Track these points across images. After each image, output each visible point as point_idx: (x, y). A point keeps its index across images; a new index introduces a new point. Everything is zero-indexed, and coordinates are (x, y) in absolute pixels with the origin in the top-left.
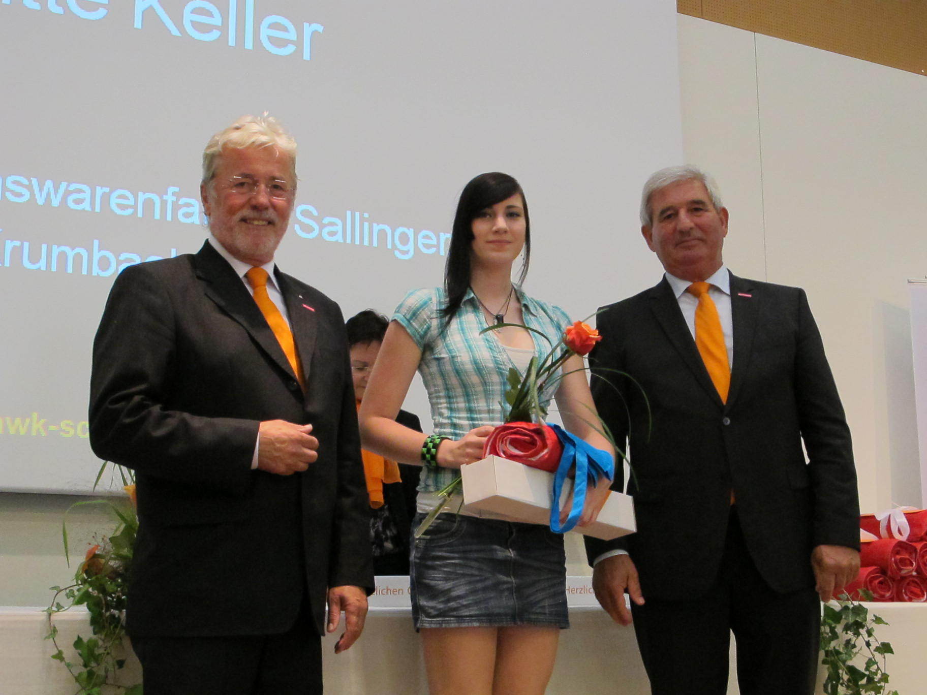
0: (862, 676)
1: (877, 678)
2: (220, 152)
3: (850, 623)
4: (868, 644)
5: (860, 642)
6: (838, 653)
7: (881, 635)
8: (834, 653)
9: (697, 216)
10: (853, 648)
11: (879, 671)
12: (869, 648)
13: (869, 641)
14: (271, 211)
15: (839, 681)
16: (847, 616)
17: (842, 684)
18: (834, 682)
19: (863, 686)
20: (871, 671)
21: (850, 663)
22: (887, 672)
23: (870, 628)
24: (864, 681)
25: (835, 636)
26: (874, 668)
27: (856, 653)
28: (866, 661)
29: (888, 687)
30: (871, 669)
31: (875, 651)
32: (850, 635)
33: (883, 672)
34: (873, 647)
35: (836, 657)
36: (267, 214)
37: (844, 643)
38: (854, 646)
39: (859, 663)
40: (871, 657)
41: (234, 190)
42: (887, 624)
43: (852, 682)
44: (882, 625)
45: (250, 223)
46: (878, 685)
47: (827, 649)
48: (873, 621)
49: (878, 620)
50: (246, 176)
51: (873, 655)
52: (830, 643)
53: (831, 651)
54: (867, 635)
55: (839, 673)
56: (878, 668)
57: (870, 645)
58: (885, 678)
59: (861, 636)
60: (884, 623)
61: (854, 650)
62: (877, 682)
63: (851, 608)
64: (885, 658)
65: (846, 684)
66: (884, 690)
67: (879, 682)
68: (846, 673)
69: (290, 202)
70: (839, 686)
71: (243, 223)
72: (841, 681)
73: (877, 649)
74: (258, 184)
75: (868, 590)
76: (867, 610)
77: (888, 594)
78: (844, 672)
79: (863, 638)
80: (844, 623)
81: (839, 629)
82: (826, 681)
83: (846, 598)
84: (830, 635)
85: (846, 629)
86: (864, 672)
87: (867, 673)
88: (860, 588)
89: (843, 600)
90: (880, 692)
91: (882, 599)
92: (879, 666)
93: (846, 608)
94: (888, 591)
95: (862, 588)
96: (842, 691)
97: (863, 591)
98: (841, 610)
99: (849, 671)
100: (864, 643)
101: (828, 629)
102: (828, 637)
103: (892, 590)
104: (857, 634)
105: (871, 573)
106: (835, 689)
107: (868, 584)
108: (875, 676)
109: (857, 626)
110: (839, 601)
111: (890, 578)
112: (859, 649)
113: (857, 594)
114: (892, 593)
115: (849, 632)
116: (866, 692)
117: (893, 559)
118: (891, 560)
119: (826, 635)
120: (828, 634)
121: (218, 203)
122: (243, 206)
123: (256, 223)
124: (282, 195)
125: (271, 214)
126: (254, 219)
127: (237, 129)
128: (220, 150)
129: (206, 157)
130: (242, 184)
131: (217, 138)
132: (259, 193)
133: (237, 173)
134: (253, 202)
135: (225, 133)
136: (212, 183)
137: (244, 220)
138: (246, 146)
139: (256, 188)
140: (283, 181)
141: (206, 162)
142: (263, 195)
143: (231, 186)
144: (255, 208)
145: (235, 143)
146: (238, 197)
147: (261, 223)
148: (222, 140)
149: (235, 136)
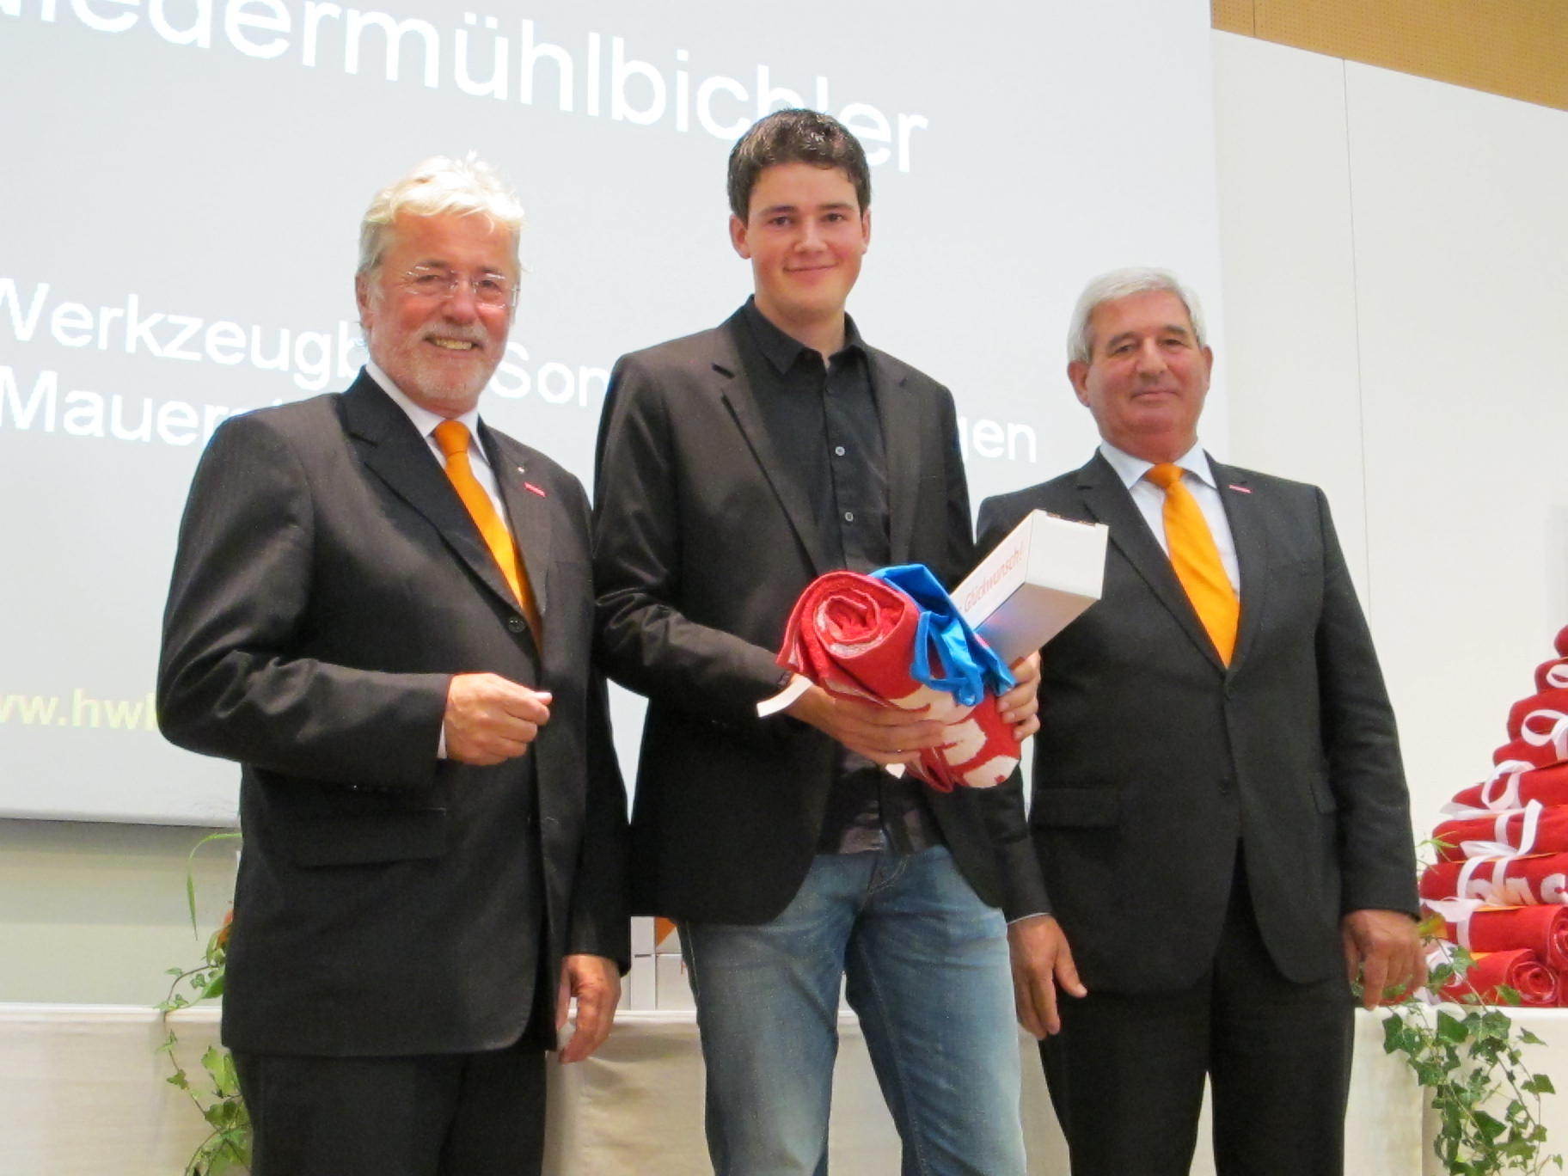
0: (1501, 1128)
1: (1526, 1133)
2: (391, 220)
3: (1480, 1042)
4: (1511, 1077)
5: (1497, 1074)
6: (1459, 1090)
7: (1533, 1062)
8: (1452, 1090)
9: (1171, 353)
10: (1485, 1084)
11: (1530, 1122)
12: (1513, 1084)
13: (1512, 1072)
14: (478, 324)
15: (1461, 1136)
16: (1475, 1030)
17: (1465, 1143)
18: (1453, 1139)
19: (1502, 1147)
20: (1517, 1122)
21: (1478, 1107)
22: (1544, 1124)
23: (1514, 1050)
24: (1503, 1138)
25: (1454, 1061)
26: (1520, 1117)
27: (1492, 1092)
28: (1508, 1105)
29: (1544, 1149)
30: (1515, 1119)
31: (1524, 1087)
32: (1481, 1061)
33: (1537, 1122)
34: (1519, 1082)
35: (1456, 1098)
36: (472, 331)
37: (1471, 1073)
38: (1486, 1080)
39: (1496, 1110)
40: (1517, 1098)
41: (413, 288)
42: (1543, 1043)
43: (1483, 1138)
44: (1534, 1046)
45: (440, 345)
46: (1529, 1144)
47: (1440, 1083)
48: (1520, 1037)
49: (1528, 1037)
50: (435, 265)
51: (1518, 1093)
52: (1446, 1073)
53: (1447, 1087)
54: (1509, 1062)
55: (1460, 1125)
56: (1528, 1118)
57: (1514, 1078)
58: (1540, 1133)
59: (1499, 1063)
60: (1537, 1041)
61: (1488, 1087)
62: (1527, 1140)
63: (1482, 1017)
64: (1539, 1099)
65: (1472, 1141)
66: (1538, 1152)
67: (1530, 1139)
68: (1473, 1124)
69: (508, 312)
70: (1461, 1145)
71: (427, 345)
72: (1464, 1137)
73: (1527, 1086)
74: (456, 280)
75: (1513, 988)
76: (1510, 1019)
77: (1547, 996)
78: (1469, 1123)
79: (1503, 1066)
80: (1470, 1041)
81: (1462, 1051)
82: (1439, 1136)
83: (1475, 999)
84: (1446, 1060)
85: (1475, 1050)
86: (1504, 1122)
87: (1509, 1125)
88: (1498, 983)
89: (1471, 1004)
90: (1531, 1157)
91: (1537, 1002)
92: (1530, 1113)
93: (1474, 1016)
94: (1549, 990)
95: (1503, 984)
96: (1465, 1154)
97: (1505, 989)
98: (1466, 1020)
99: (1478, 1122)
100: (1505, 1076)
101: (1443, 1052)
102: (1442, 1063)
103: (1553, 989)
104: (1493, 1060)
105: (1518, 960)
106: (1453, 1150)
107: (1514, 978)
108: (1523, 1130)
109: (1493, 1047)
110: (1463, 1005)
111: (1550, 966)
112: (1496, 1084)
113: (1494, 994)
114: (1554, 994)
115: (1479, 1056)
116: (1508, 1156)
117: (1555, 937)
118: (1552, 936)
119: (1439, 1060)
120: (1442, 1059)
121: (386, 308)
122: (430, 315)
123: (451, 345)
124: (496, 298)
125: (478, 332)
126: (448, 339)
127: (423, 181)
128: (392, 217)
129: (367, 227)
130: (427, 279)
131: (386, 196)
132: (456, 295)
133: (420, 258)
134: (448, 310)
135: (400, 187)
136: (377, 275)
137: (430, 339)
138: (438, 211)
139: (452, 287)
140: (499, 277)
141: (366, 237)
142: (464, 298)
143: (408, 282)
144: (450, 320)
145: (420, 208)
146: (421, 300)
147: (460, 346)
148: (396, 200)
149: (418, 195)
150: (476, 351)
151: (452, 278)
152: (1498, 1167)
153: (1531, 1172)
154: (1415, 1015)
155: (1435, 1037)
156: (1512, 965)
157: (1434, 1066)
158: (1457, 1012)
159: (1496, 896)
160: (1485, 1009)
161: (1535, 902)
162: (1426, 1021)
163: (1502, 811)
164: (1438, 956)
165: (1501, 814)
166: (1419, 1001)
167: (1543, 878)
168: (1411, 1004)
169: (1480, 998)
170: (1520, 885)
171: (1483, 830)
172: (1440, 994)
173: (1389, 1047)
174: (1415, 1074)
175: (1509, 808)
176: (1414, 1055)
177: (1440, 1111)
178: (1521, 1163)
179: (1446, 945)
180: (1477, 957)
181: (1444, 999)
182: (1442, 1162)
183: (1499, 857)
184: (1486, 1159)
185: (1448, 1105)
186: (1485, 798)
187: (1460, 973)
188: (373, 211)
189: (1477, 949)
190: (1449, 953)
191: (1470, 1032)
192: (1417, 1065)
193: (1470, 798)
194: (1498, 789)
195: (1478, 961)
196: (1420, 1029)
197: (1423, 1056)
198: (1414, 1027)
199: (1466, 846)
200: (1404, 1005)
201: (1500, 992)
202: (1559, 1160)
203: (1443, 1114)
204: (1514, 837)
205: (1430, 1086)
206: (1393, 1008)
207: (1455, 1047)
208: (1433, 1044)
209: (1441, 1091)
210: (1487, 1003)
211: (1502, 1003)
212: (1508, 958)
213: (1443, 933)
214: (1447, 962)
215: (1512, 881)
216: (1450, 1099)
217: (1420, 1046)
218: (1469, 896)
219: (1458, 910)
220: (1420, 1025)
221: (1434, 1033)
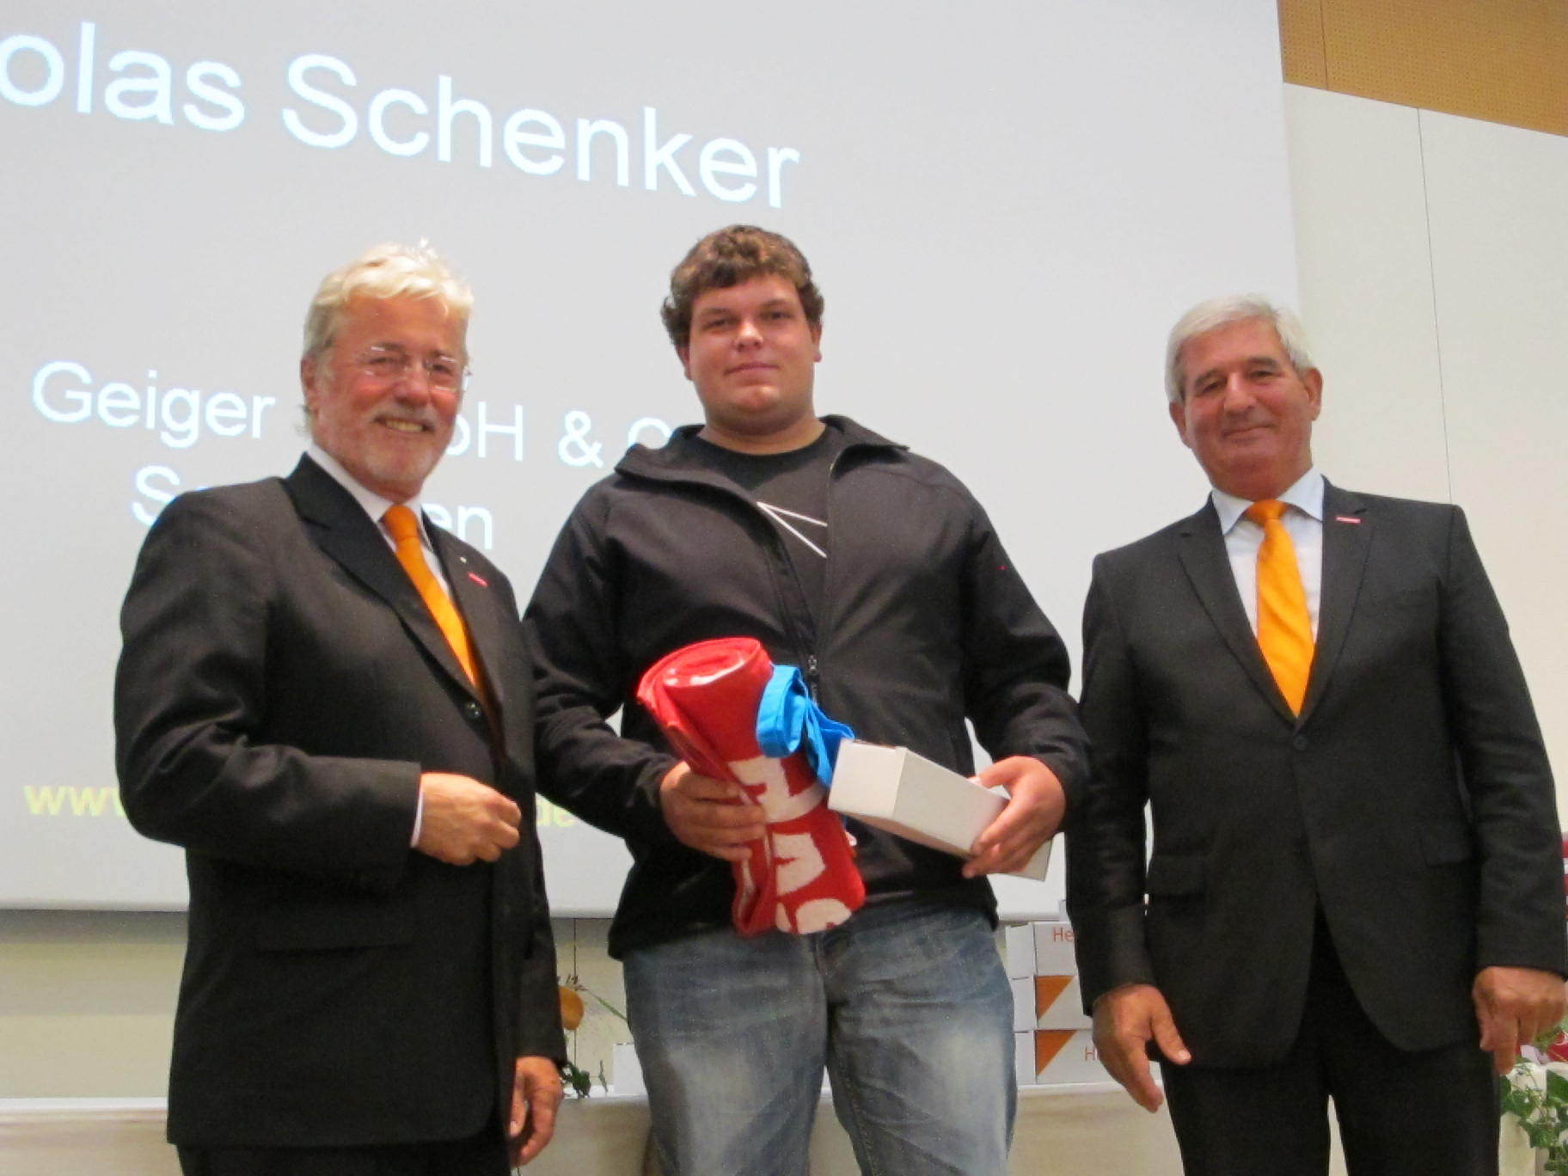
2: (344, 302)
8: (1564, 1152)
9: (1261, 384)
14: (430, 407)
36: (422, 412)
41: (368, 370)
45: (391, 427)
47: (1552, 1144)
50: (391, 347)
52: (1558, 1135)
53: (1559, 1148)
69: (458, 396)
71: (379, 426)
74: (409, 361)
84: (1557, 1121)
101: (1554, 1112)
102: (1553, 1124)
119: (1550, 1122)
120: (1553, 1120)
121: (335, 389)
122: (380, 397)
123: (403, 427)
124: (447, 382)
125: (429, 414)
126: (400, 420)
127: (375, 264)
128: (345, 299)
129: (315, 311)
130: (382, 360)
131: (337, 278)
132: (411, 376)
133: (374, 341)
134: (402, 391)
135: (351, 270)
136: (326, 357)
137: (380, 421)
138: (394, 293)
139: (405, 368)
140: (448, 360)
141: (314, 320)
142: (417, 380)
143: (362, 364)
144: (403, 401)
145: (375, 290)
147: (410, 428)
148: (348, 284)
149: (372, 277)
150: (426, 433)
151: (405, 360)
154: (1524, 1075)
155: (1545, 1097)
157: (1546, 1127)
162: (1535, 1082)
166: (1527, 1060)
172: (1548, 1053)
174: (1526, 1137)
176: (1524, 1118)
181: (1553, 1059)
185: (1561, 1166)
188: (323, 294)
192: (1527, 1127)
196: (1530, 1091)
197: (1534, 1117)
198: (1523, 1088)
205: (1542, 1148)
208: (1544, 1105)
209: (1553, 1153)
216: (1563, 1160)
217: (1530, 1108)
220: (1529, 1086)
221: (1544, 1093)
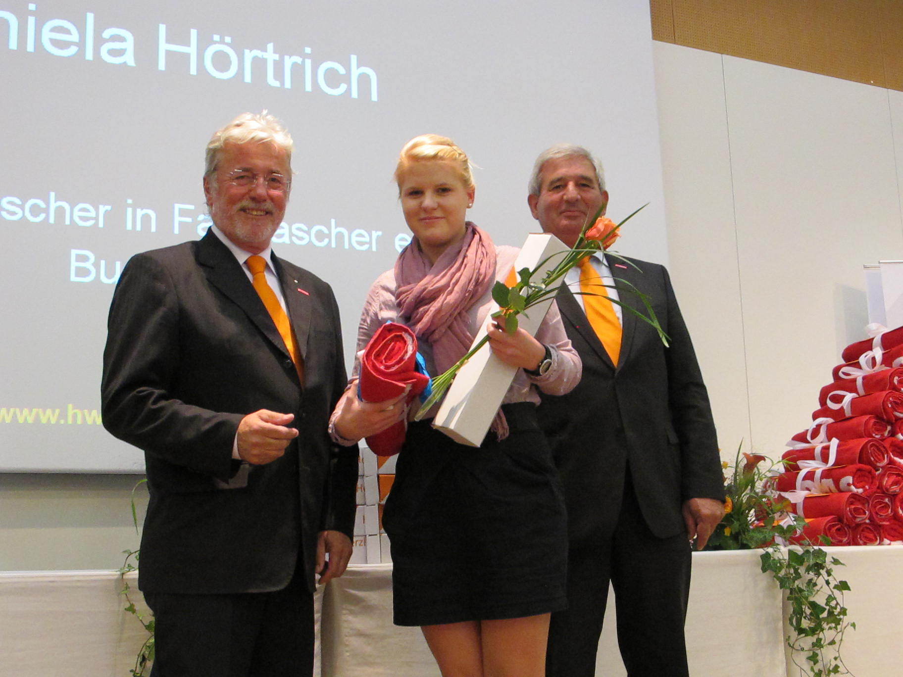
0: (824, 609)
1: (836, 612)
3: (811, 565)
4: (828, 583)
5: (821, 581)
6: (801, 590)
7: (839, 575)
8: (797, 590)
9: (583, 190)
10: (814, 587)
11: (838, 607)
12: (828, 586)
13: (828, 580)
14: (269, 201)
15: (803, 615)
16: (808, 559)
17: (805, 618)
18: (798, 616)
19: (824, 619)
20: (831, 606)
21: (811, 599)
22: (846, 606)
23: (829, 568)
24: (825, 614)
25: (798, 576)
26: (833, 603)
27: (818, 591)
28: (826, 597)
29: (846, 620)
30: (830, 604)
31: (834, 588)
32: (812, 574)
33: (842, 606)
34: (832, 585)
35: (799, 594)
36: (265, 205)
37: (806, 582)
38: (815, 585)
39: (821, 600)
40: (831, 593)
41: (235, 182)
42: (843, 564)
43: (815, 615)
44: (839, 566)
45: (249, 213)
46: (837, 618)
47: (791, 587)
48: (832, 563)
49: (836, 562)
50: (245, 170)
51: (832, 591)
52: (794, 582)
53: (795, 589)
54: (826, 574)
55: (802, 608)
56: (837, 604)
57: (829, 583)
58: (844, 612)
59: (821, 576)
60: (842, 564)
61: (816, 588)
62: (837, 615)
63: (811, 552)
64: (843, 594)
65: (809, 617)
66: (843, 621)
67: (839, 615)
68: (809, 608)
69: (286, 194)
70: (803, 619)
71: (242, 213)
72: (804, 615)
73: (836, 587)
74: (257, 177)
75: (827, 536)
76: (826, 553)
77: (845, 540)
78: (807, 607)
79: (824, 578)
80: (806, 564)
81: (802, 570)
82: (791, 615)
83: (808, 543)
84: (794, 575)
85: (808, 570)
86: (825, 607)
87: (827, 608)
88: (820, 534)
89: (806, 546)
90: (839, 624)
91: (840, 543)
92: (839, 602)
93: (807, 552)
94: (845, 537)
95: (822, 534)
96: (805, 624)
97: (823, 537)
98: (803, 554)
99: (811, 606)
100: (824, 582)
101: (792, 571)
102: (792, 577)
103: (848, 535)
104: (818, 574)
105: (829, 522)
106: (799, 622)
107: (827, 531)
108: (835, 610)
109: (818, 567)
110: (802, 546)
111: (846, 525)
112: (820, 586)
113: (817, 539)
114: (848, 539)
115: (811, 572)
116: (827, 624)
117: (848, 509)
118: (847, 509)
119: (790, 576)
120: (792, 575)
121: (219, 193)
122: (242, 197)
123: (255, 213)
124: (279, 187)
125: (269, 205)
126: (253, 209)
127: (238, 125)
128: (222, 145)
129: (209, 151)
130: (242, 177)
131: (219, 134)
132: (257, 185)
133: (237, 167)
134: (252, 194)
135: (226, 129)
136: (215, 176)
137: (243, 209)
138: (246, 141)
139: (255, 181)
140: (280, 175)
141: (209, 156)
142: (261, 188)
143: (231, 179)
144: (253, 199)
145: (236, 139)
146: (237, 189)
147: (259, 213)
149: (236, 133)
150: (268, 215)
151: (254, 176)
152: (822, 630)
153: (839, 632)
154: (777, 552)
155: (788, 563)
156: (826, 524)
157: (788, 578)
158: (799, 549)
159: (815, 488)
160: (813, 548)
161: (837, 491)
162: (782, 555)
163: (818, 444)
164: (788, 521)
165: (817, 446)
166: (778, 545)
167: (841, 478)
168: (775, 547)
169: (810, 542)
170: (830, 482)
171: (808, 455)
172: (789, 540)
173: (764, 570)
174: (778, 583)
175: (822, 442)
176: (777, 574)
177: (791, 602)
178: (834, 627)
179: (791, 515)
180: (807, 521)
181: (791, 543)
182: (793, 629)
183: (818, 468)
184: (815, 625)
185: (796, 599)
186: (809, 438)
187: (799, 529)
188: (212, 142)
189: (807, 517)
190: (793, 519)
191: (805, 560)
192: (779, 578)
193: (801, 438)
194: (815, 433)
195: (808, 523)
196: (780, 559)
197: (782, 573)
198: (777, 558)
199: (800, 463)
200: (771, 547)
201: (820, 539)
202: (854, 625)
203: (793, 603)
204: (825, 458)
205: (786, 589)
206: (766, 549)
207: (799, 568)
208: (787, 567)
209: (792, 591)
210: (814, 545)
211: (822, 545)
212: (825, 521)
213: (790, 509)
214: (792, 524)
215: (824, 480)
216: (796, 595)
217: (780, 568)
218: (802, 489)
219: (797, 497)
220: (780, 557)
221: (787, 561)
